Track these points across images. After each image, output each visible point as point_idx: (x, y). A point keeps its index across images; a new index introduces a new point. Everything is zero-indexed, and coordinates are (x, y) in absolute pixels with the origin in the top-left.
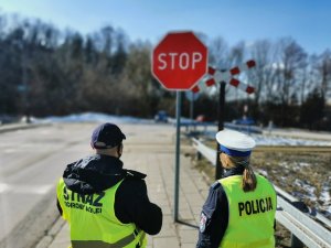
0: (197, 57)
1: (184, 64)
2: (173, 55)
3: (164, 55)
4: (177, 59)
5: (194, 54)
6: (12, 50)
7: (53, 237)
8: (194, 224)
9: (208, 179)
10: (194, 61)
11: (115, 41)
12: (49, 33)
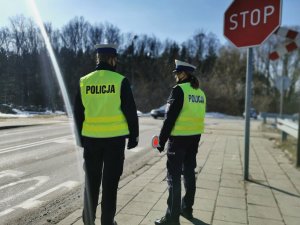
0: (269, 10)
1: (255, 21)
2: (244, 13)
3: (236, 15)
4: (248, 16)
5: (266, 8)
6: (126, 61)
7: (137, 176)
8: (266, 184)
9: (291, 156)
10: (266, 15)
11: (206, 45)
12: (153, 45)
